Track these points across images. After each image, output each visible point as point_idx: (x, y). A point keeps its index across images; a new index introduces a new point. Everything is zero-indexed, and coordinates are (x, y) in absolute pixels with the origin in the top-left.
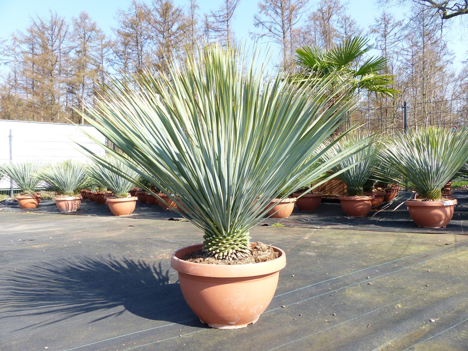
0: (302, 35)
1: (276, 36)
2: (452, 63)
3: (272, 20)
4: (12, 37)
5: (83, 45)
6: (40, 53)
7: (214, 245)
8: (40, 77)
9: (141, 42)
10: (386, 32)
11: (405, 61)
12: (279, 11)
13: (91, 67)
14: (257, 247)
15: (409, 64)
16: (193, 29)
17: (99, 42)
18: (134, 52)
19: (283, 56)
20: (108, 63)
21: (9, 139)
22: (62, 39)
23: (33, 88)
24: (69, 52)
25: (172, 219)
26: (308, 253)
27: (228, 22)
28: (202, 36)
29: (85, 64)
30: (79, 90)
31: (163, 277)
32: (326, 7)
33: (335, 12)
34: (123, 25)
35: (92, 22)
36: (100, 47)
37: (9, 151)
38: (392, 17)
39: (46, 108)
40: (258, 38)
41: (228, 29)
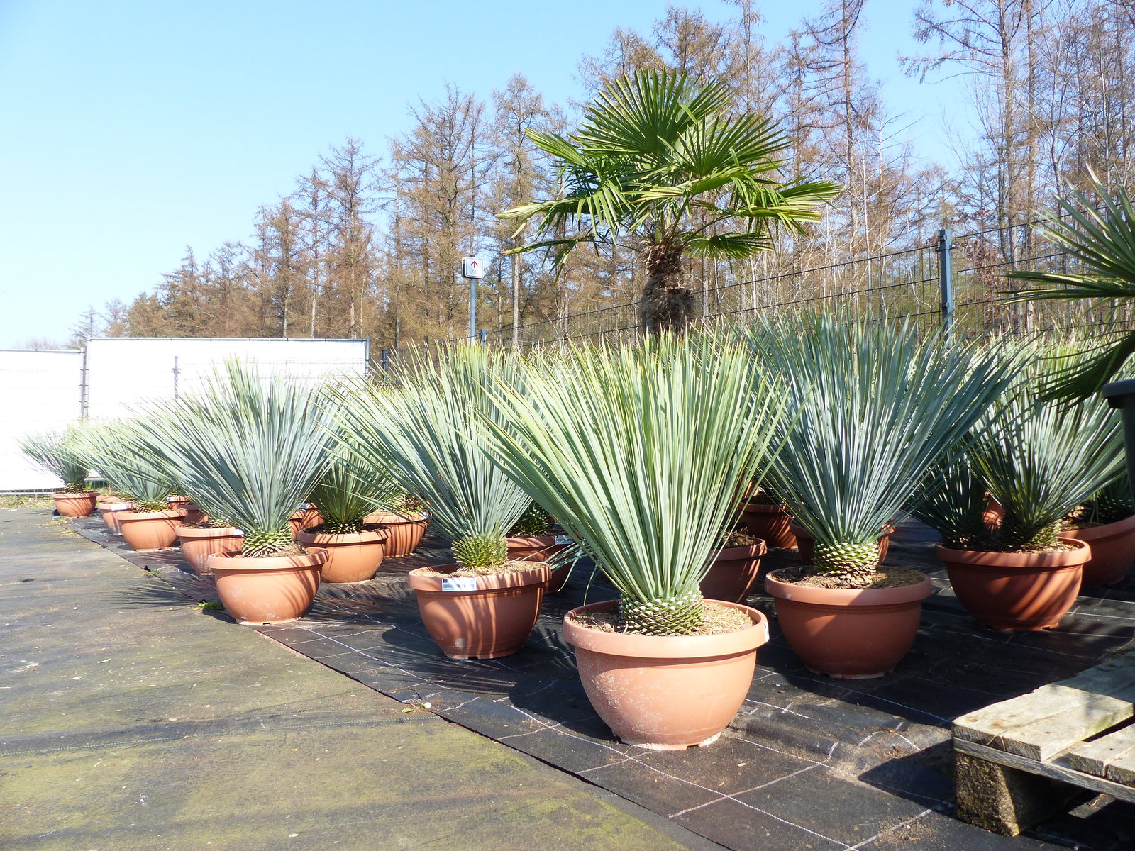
1: (981, 56)
4: (393, 152)
5: (516, 149)
27: (848, 40)
40: (925, 69)
41: (848, 59)
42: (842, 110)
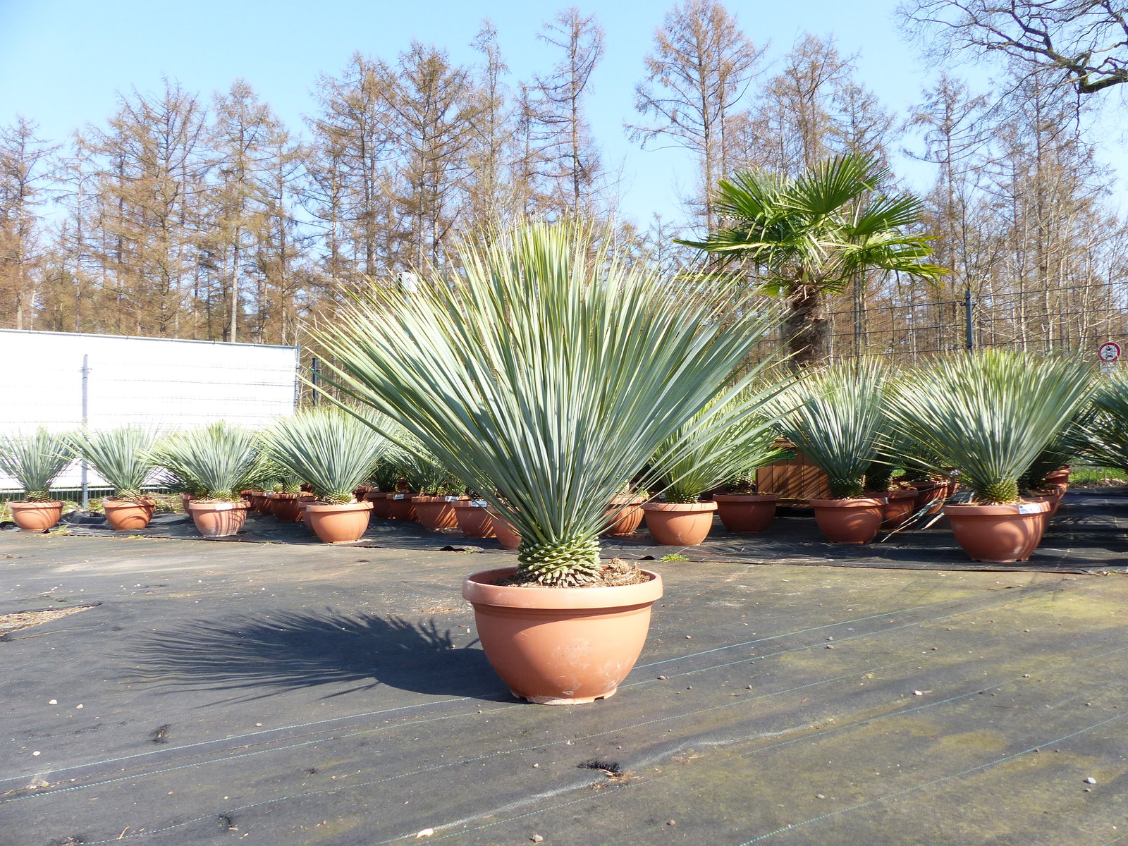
0: (749, 130)
1: (688, 134)
2: (1109, 192)
3: (679, 97)
4: (74, 139)
5: (238, 157)
6: (139, 176)
7: (537, 560)
8: (136, 230)
9: (372, 149)
10: (949, 122)
11: (996, 188)
12: (695, 75)
13: (254, 206)
14: (612, 566)
15: (1008, 195)
16: (492, 118)
17: (275, 150)
18: (355, 172)
19: (705, 179)
20: (295, 197)
21: (81, 375)
22: (191, 142)
23: (119, 256)
24: (206, 172)
25: (450, 549)
26: (727, 604)
27: (576, 101)
28: (515, 134)
29: (240, 200)
30: (225, 259)
31: (441, 639)
32: (807, 65)
33: (826, 76)
34: (331, 111)
35: (260, 103)
36: (276, 160)
37: (81, 402)
38: (962, 86)
39: (150, 302)
40: (645, 138)
41: (575, 117)
42: (569, 163)
